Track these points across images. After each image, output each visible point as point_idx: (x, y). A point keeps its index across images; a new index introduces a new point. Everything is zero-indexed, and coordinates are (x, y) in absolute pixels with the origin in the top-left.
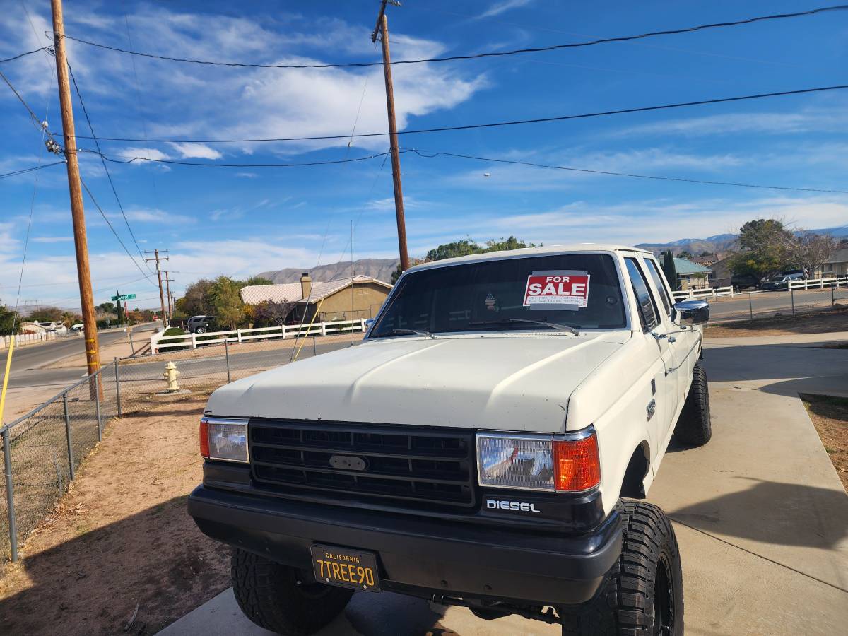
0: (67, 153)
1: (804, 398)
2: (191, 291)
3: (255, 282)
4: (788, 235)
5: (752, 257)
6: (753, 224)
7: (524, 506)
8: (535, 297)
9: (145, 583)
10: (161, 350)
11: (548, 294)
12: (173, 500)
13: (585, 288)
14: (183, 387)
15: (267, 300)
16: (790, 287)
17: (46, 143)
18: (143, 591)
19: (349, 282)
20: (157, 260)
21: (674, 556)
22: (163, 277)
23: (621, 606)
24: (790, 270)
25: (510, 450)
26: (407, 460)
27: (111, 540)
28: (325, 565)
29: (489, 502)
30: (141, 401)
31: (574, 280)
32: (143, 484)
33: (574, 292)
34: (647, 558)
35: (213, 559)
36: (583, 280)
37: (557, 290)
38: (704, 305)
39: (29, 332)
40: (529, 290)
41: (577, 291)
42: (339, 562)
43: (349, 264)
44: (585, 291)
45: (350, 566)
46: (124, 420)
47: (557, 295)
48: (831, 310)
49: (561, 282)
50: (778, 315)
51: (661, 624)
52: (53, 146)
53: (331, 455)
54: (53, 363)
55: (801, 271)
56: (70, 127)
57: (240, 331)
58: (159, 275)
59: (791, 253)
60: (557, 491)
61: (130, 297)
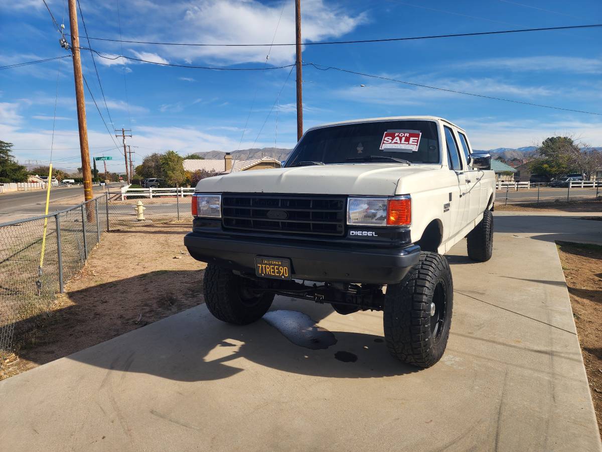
0: (73, 49)
1: (557, 243)
2: (146, 161)
3: (193, 157)
4: (576, 149)
5: (547, 162)
6: (552, 140)
7: (370, 234)
8: (387, 144)
9: (143, 306)
10: (128, 198)
11: (395, 143)
12: (152, 272)
13: (418, 140)
14: (146, 219)
15: (201, 169)
16: (571, 185)
17: (60, 41)
18: (143, 309)
19: (259, 161)
20: (124, 137)
21: (449, 285)
22: (127, 150)
23: (415, 292)
24: (573, 174)
25: (365, 206)
26: (310, 224)
27: (118, 288)
28: (262, 267)
29: (351, 232)
30: (121, 225)
31: (412, 135)
32: (131, 265)
33: (410, 142)
34: (432, 273)
35: (182, 298)
36: (417, 136)
37: (401, 141)
38: (488, 155)
39: (33, 182)
40: (384, 140)
41: (413, 142)
42: (270, 265)
43: (257, 150)
44: (417, 142)
45: (276, 267)
46: (111, 234)
47: (401, 143)
48: (595, 200)
49: (404, 136)
50: (557, 201)
51: (438, 319)
52: (65, 43)
53: (268, 211)
54: (54, 202)
55: (581, 175)
56: (75, 30)
57: (182, 189)
58: (125, 147)
59: (575, 161)
60: (388, 226)
61: (108, 158)
